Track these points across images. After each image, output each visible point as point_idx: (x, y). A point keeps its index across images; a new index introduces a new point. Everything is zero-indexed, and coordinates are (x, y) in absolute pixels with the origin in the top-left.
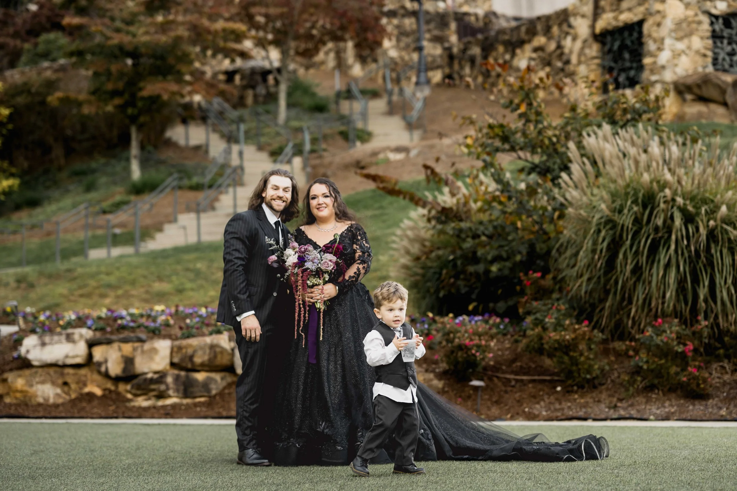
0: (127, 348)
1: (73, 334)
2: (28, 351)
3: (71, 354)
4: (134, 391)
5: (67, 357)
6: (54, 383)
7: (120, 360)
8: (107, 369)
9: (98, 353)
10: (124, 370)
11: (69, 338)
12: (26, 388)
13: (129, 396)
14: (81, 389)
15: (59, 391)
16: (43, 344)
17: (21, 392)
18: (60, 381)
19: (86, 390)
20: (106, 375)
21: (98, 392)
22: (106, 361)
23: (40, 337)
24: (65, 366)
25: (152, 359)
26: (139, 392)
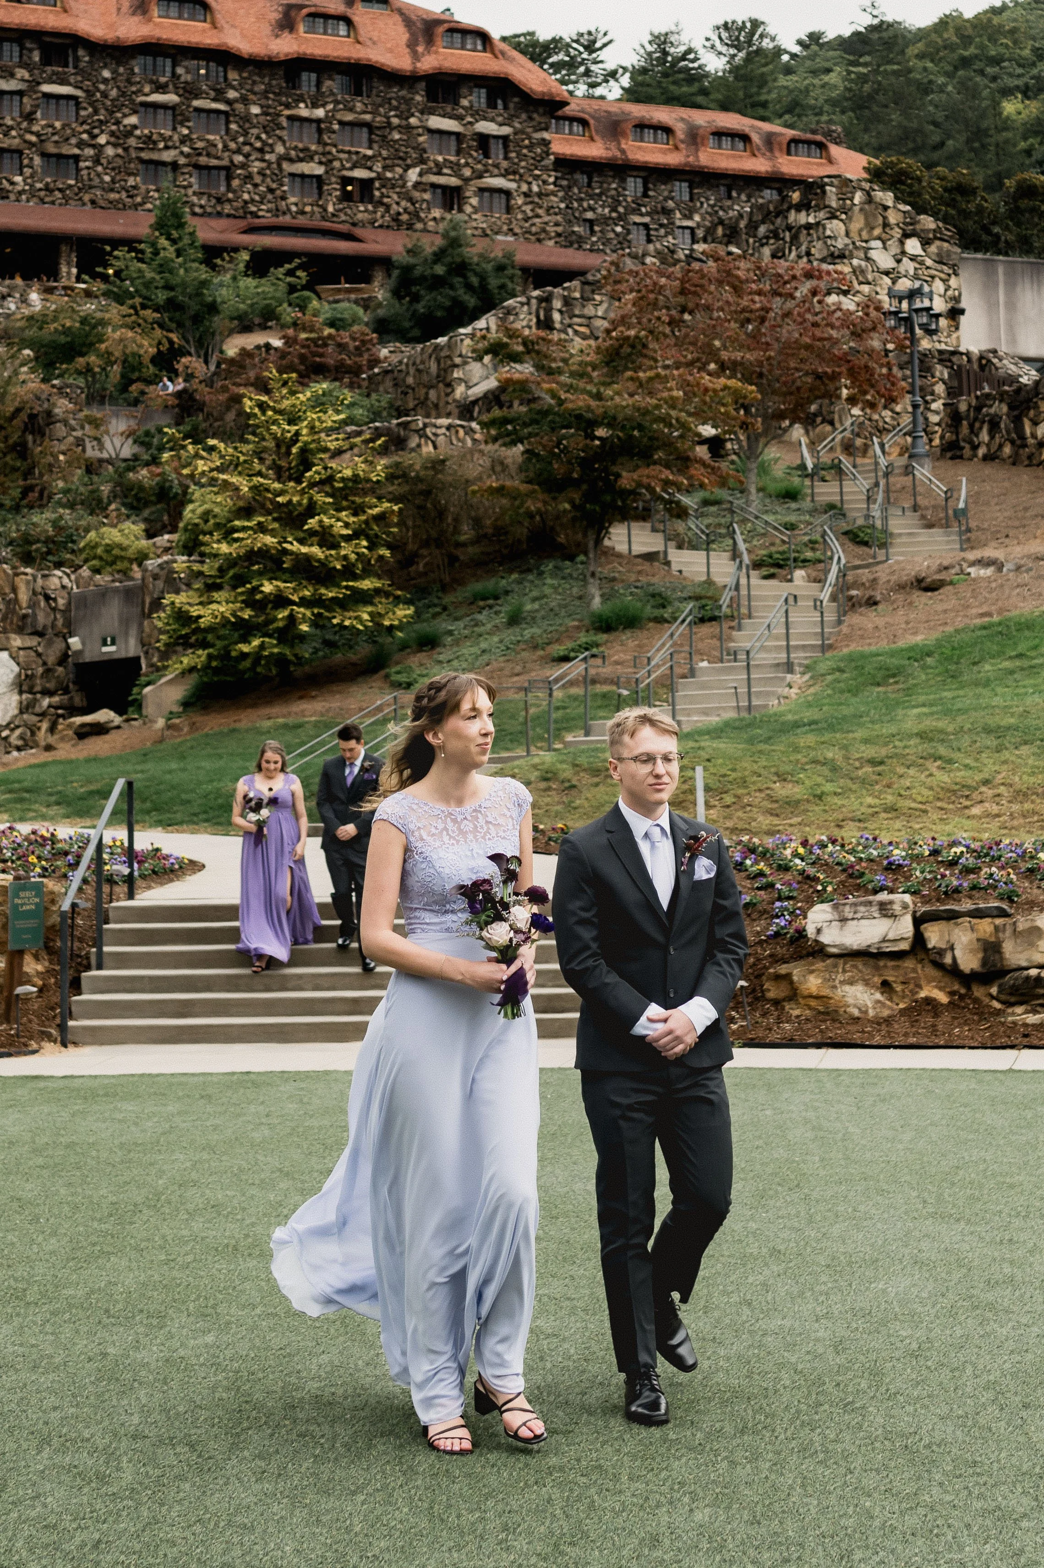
0: (986, 926)
1: (891, 902)
2: (819, 931)
3: (891, 936)
4: (1003, 997)
5: (884, 940)
6: (867, 983)
7: (976, 945)
8: (954, 959)
9: (934, 935)
10: (984, 962)
11: (885, 910)
12: (826, 992)
13: (996, 1005)
14: (914, 993)
15: (878, 996)
16: (843, 920)
17: (817, 997)
18: (877, 980)
19: (923, 994)
20: (954, 971)
21: (943, 998)
22: (952, 948)
23: (836, 907)
24: (880, 955)
25: (1032, 945)
26: (1013, 999)
